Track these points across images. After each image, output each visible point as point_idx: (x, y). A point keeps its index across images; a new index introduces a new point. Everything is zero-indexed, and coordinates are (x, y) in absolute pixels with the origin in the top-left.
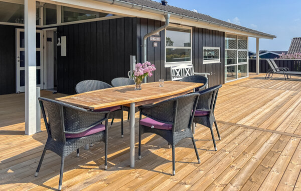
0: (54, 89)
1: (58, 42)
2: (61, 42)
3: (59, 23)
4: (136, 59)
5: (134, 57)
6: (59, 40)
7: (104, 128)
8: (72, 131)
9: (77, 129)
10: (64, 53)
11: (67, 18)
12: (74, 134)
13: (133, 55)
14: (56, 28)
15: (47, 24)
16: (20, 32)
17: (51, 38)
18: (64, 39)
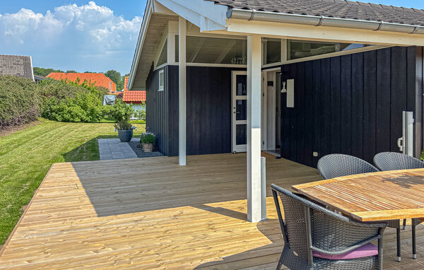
0: (276, 152)
1: (282, 89)
2: (286, 88)
3: (284, 60)
4: (414, 117)
5: (410, 114)
6: (284, 84)
7: (375, 252)
8: (324, 249)
9: (331, 247)
10: (290, 103)
11: (294, 53)
12: (326, 255)
13: (407, 110)
14: (280, 68)
15: (268, 62)
16: (237, 76)
17: (272, 82)
18: (291, 83)
